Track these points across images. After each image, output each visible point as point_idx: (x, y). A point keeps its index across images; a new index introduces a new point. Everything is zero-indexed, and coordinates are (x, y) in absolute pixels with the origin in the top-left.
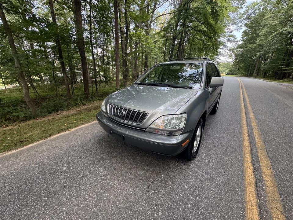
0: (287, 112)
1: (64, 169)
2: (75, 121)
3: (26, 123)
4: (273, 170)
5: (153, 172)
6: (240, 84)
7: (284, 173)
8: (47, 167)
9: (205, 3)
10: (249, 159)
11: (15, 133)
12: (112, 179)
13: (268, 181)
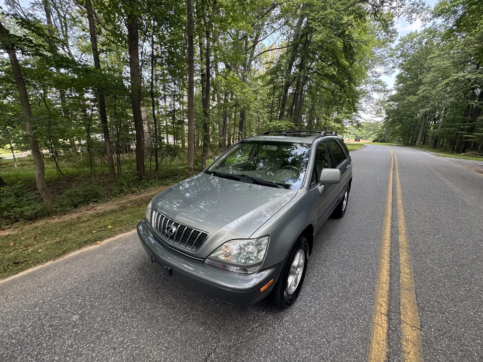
0: (462, 216)
1: (75, 317)
2: (110, 227)
3: (35, 224)
4: (421, 330)
5: (220, 329)
6: (392, 160)
7: (440, 337)
8: (47, 314)
9: (333, 36)
10: (384, 310)
11: (12, 244)
12: (150, 340)
13: (409, 353)
